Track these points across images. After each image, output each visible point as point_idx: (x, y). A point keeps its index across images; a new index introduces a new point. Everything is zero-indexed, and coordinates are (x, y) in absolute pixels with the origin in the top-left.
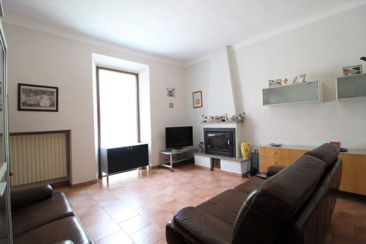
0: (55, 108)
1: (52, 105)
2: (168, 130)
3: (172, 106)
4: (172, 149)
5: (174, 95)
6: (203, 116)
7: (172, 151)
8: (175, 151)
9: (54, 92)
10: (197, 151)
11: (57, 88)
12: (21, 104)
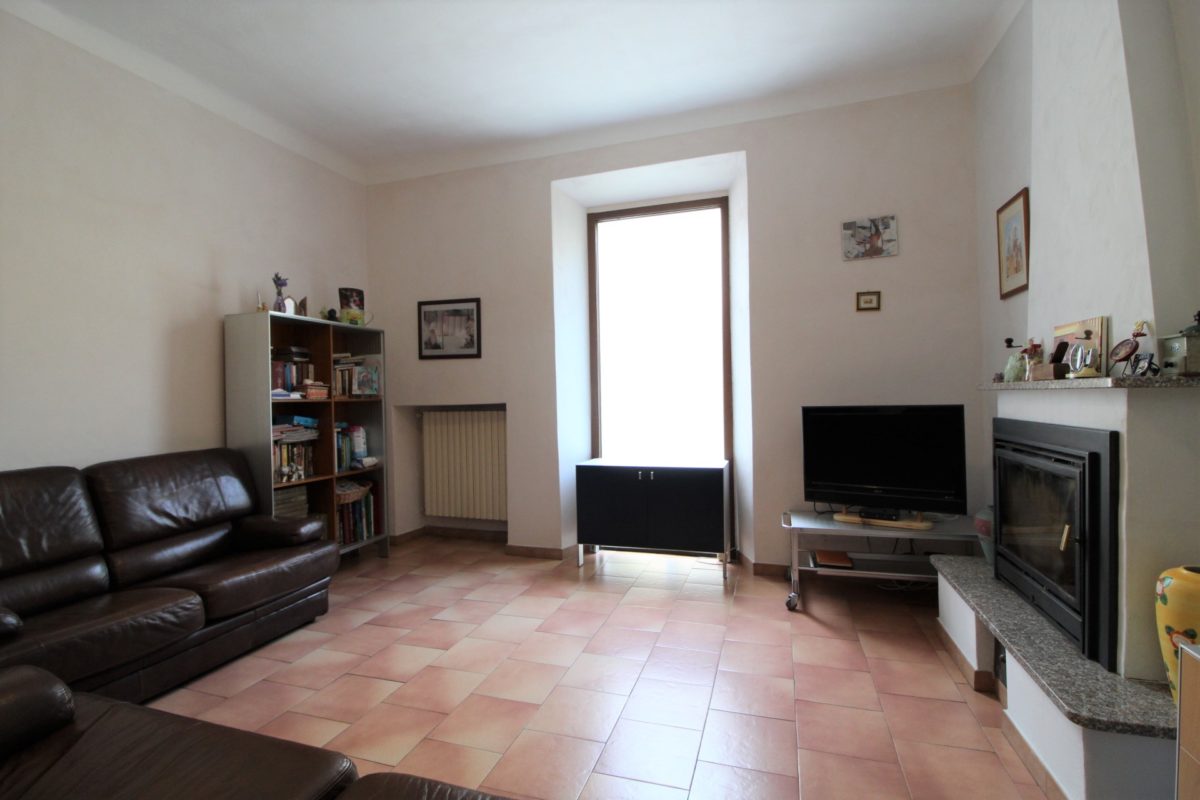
0: (474, 351)
1: (469, 344)
2: (814, 418)
3: (874, 305)
4: (839, 512)
5: (886, 247)
6: (1009, 342)
7: (836, 517)
8: (845, 522)
9: (473, 310)
10: (967, 549)
11: (477, 301)
12: (423, 346)
